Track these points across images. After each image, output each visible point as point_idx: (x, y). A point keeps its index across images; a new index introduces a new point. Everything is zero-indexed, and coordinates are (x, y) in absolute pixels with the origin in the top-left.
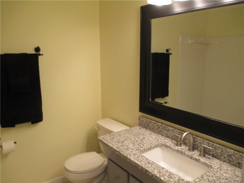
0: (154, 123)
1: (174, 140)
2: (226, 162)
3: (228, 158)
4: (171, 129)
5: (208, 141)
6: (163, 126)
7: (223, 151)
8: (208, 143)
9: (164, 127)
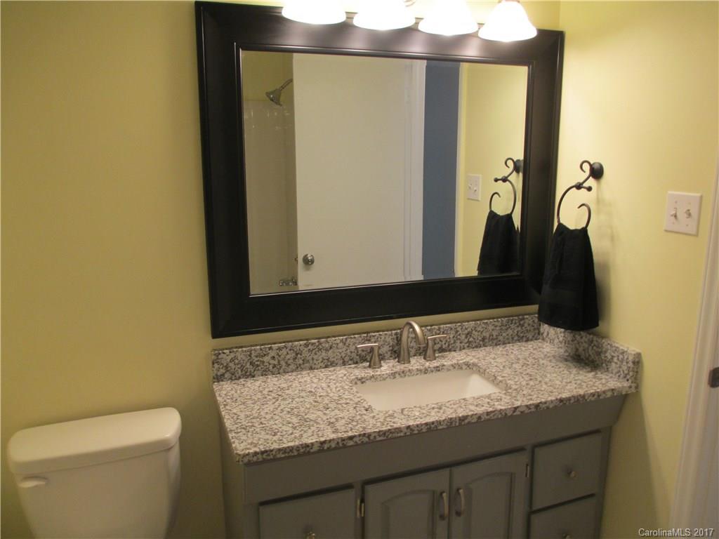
0: (280, 349)
1: (350, 362)
2: (464, 349)
3: (466, 340)
4: (338, 341)
5: (429, 328)
6: (313, 344)
7: (457, 332)
8: (430, 330)
9: (317, 344)
